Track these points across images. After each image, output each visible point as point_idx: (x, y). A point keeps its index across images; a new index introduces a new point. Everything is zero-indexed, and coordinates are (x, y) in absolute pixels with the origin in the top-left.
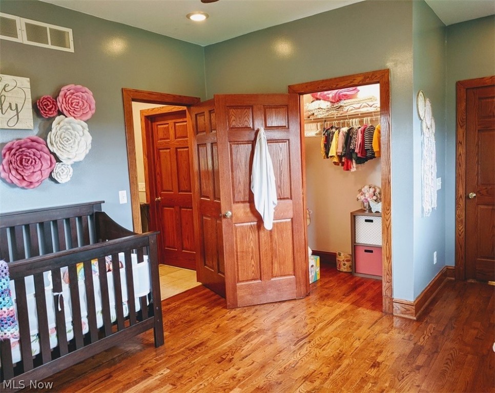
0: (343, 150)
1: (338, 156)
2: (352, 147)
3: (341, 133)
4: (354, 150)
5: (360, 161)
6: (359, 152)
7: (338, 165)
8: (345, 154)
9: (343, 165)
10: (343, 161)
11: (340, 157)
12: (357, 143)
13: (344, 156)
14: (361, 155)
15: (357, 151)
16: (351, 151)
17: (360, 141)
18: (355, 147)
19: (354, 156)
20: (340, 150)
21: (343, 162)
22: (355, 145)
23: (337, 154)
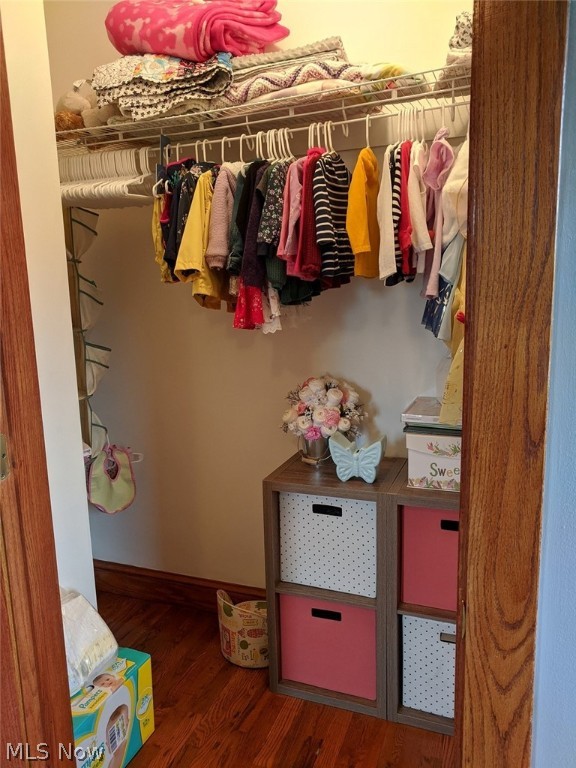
0: (230, 249)
1: (214, 271)
2: (264, 235)
3: (222, 182)
4: (272, 248)
5: (296, 293)
6: (293, 257)
7: (217, 306)
8: (238, 264)
9: (232, 308)
10: (233, 291)
11: (221, 276)
12: (283, 219)
13: (235, 271)
14: (300, 270)
15: (283, 251)
16: (261, 252)
17: (295, 211)
18: (277, 238)
19: (273, 272)
20: (219, 248)
21: (232, 296)
22: (278, 228)
23: (207, 264)
